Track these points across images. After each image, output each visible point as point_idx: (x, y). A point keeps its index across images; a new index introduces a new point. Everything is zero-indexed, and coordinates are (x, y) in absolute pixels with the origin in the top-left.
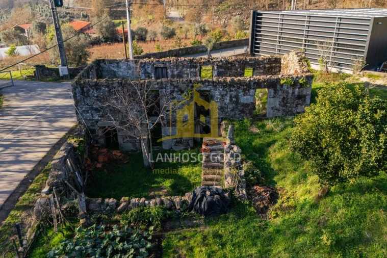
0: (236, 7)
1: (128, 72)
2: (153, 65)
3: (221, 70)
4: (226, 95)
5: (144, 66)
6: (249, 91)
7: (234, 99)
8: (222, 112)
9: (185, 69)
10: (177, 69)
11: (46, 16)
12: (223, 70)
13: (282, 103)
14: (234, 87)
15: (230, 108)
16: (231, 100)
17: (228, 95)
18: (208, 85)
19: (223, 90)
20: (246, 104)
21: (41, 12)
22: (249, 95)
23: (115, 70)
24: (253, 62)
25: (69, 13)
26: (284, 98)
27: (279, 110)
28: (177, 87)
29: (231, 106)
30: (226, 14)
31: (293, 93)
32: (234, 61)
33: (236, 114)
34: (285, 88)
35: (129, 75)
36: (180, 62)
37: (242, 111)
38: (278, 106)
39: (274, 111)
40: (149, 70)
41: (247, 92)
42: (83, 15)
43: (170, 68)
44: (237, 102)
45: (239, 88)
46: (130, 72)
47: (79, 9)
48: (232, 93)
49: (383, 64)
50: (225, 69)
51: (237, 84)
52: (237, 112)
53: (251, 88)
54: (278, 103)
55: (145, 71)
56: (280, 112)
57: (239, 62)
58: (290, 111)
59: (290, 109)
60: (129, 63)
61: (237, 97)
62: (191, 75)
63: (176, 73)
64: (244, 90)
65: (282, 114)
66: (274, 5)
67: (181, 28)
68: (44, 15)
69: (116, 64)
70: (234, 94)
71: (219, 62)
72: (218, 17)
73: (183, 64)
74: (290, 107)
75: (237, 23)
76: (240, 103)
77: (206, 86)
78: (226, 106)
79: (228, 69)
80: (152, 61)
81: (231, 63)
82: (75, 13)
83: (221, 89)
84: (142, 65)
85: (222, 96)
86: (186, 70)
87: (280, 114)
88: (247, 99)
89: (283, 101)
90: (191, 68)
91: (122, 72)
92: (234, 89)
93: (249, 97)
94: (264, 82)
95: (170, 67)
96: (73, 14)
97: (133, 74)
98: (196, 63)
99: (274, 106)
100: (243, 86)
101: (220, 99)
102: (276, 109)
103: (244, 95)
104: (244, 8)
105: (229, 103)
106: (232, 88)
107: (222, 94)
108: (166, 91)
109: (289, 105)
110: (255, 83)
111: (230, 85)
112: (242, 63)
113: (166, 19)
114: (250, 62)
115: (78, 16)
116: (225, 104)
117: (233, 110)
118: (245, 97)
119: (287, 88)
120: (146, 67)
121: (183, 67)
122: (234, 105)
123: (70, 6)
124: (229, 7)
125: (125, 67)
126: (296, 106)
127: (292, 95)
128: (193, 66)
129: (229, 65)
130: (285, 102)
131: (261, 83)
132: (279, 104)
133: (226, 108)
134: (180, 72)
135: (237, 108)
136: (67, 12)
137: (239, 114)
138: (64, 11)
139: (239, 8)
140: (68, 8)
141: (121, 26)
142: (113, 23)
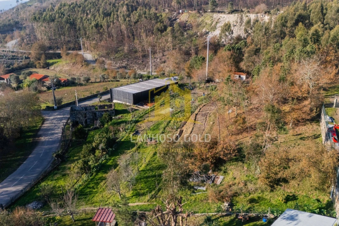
0: (125, 56)
28: (89, 112)
30: (119, 60)
34: (110, 111)
42: (25, 57)
47: (22, 53)
49: (139, 103)
55: (82, 108)
63: (89, 108)
72: (115, 62)
77: (95, 112)
82: (19, 55)
90: (93, 107)
104: (130, 57)
113: (85, 62)
114: (106, 105)
115: (22, 58)
123: (14, 51)
125: (78, 108)
126: (112, 114)
129: (101, 106)
136: (13, 55)
138: (11, 54)
139: (127, 57)
140: (13, 52)
141: (54, 65)
142: (49, 63)
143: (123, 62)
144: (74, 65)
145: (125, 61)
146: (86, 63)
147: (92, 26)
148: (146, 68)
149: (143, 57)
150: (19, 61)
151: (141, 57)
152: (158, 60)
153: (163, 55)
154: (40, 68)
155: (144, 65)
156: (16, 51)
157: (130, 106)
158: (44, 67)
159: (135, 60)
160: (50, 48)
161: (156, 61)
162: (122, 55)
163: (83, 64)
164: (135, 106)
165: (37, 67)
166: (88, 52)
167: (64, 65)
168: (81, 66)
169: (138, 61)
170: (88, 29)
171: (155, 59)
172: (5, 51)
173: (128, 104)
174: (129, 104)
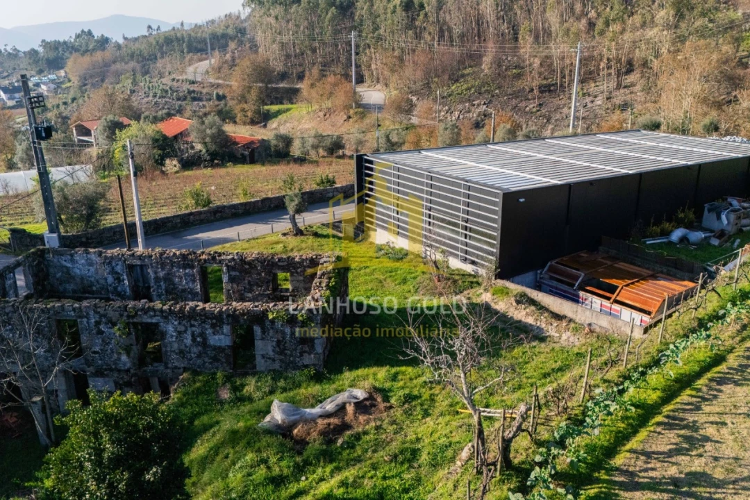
0: (483, 90)
1: (89, 270)
2: (125, 261)
3: (233, 273)
4: (185, 331)
5: (109, 263)
6: (221, 328)
7: (198, 339)
8: (183, 358)
9: (175, 269)
10: (163, 269)
11: (155, 96)
12: (238, 274)
13: (278, 349)
14: (196, 320)
15: (194, 353)
16: (194, 340)
17: (189, 332)
18: (155, 316)
19: (180, 323)
20: (220, 347)
21: (147, 89)
22: (223, 334)
23: (69, 265)
24: (285, 263)
25: (194, 91)
26: (279, 342)
27: (274, 360)
28: (105, 316)
29: (195, 350)
30: (462, 102)
31: (293, 333)
32: (253, 261)
33: (205, 363)
34: (279, 324)
35: (90, 274)
36: (166, 258)
37: (215, 359)
38: (271, 353)
39: (266, 361)
40: (119, 269)
41: (218, 328)
42: (218, 95)
43: (152, 267)
44: (204, 344)
45: (204, 322)
46: (92, 269)
47: (212, 85)
48: (194, 329)
49: (549, 264)
50: (240, 272)
51: (201, 315)
52: (206, 360)
53: (223, 323)
54: (270, 349)
55: (113, 268)
56: (277, 362)
57: (261, 263)
58: (292, 362)
59: (291, 359)
60: (89, 256)
61: (202, 335)
62: (186, 279)
63: (161, 274)
64: (213, 326)
65: (281, 367)
66: (552, 88)
67: (379, 126)
68: (151, 94)
69: (69, 257)
70: (197, 330)
71: (230, 261)
72: (447, 108)
73: (171, 261)
74: (291, 356)
75: (448, 132)
76: (210, 346)
77: (151, 317)
78: (187, 349)
79: (246, 273)
80: (123, 255)
81: (250, 263)
82: (204, 91)
83: (176, 323)
84: (108, 261)
85: (180, 333)
86: (178, 271)
87: (277, 366)
88: (220, 340)
89: (279, 346)
90: (185, 267)
91: (80, 270)
92: (196, 323)
93: (222, 337)
94: (243, 314)
95: (151, 264)
96: (201, 93)
97: (97, 274)
98: (192, 260)
99: (264, 353)
100: (210, 318)
101: (177, 338)
102: (270, 358)
103: (214, 334)
104: (497, 91)
105: (191, 345)
106: (193, 322)
107: (179, 329)
108: (88, 323)
109: (288, 352)
110: (229, 316)
111: (189, 316)
112: (267, 265)
113: (356, 107)
114: (280, 264)
115: (208, 97)
116: (186, 346)
117: (199, 356)
118: (217, 337)
119: (282, 325)
120: (114, 264)
121: (172, 266)
122: (200, 348)
123: (197, 80)
124: (468, 89)
125: (83, 261)
126: (301, 355)
127: (291, 337)
128: (189, 265)
129: (247, 267)
130: (282, 347)
131: (238, 316)
132: (273, 351)
133: (187, 352)
134: (168, 274)
135: (206, 353)
136: (191, 89)
137: (210, 363)
138: (186, 87)
139: (488, 91)
140: (193, 82)
141: (280, 117)
142: (268, 111)
143: (473, 109)
144: (328, 115)
145: (479, 105)
146: (360, 110)
147: (395, 7)
148: (551, 127)
149: (541, 92)
150: (201, 104)
151: (536, 92)
152: (599, 103)
153: (619, 86)
154: (244, 123)
155: (544, 116)
156: (200, 80)
157: (473, 282)
158: (253, 122)
159: (514, 102)
160: (283, 76)
161: (589, 105)
162: (472, 87)
163: (352, 112)
164: (515, 288)
165: (237, 120)
166: (379, 86)
167: (302, 117)
168: (345, 117)
169: (522, 105)
170: (383, 17)
171: (588, 100)
172: (178, 81)
173: (455, 263)
174: (469, 268)
